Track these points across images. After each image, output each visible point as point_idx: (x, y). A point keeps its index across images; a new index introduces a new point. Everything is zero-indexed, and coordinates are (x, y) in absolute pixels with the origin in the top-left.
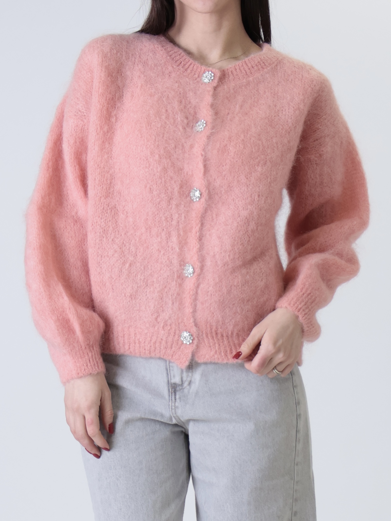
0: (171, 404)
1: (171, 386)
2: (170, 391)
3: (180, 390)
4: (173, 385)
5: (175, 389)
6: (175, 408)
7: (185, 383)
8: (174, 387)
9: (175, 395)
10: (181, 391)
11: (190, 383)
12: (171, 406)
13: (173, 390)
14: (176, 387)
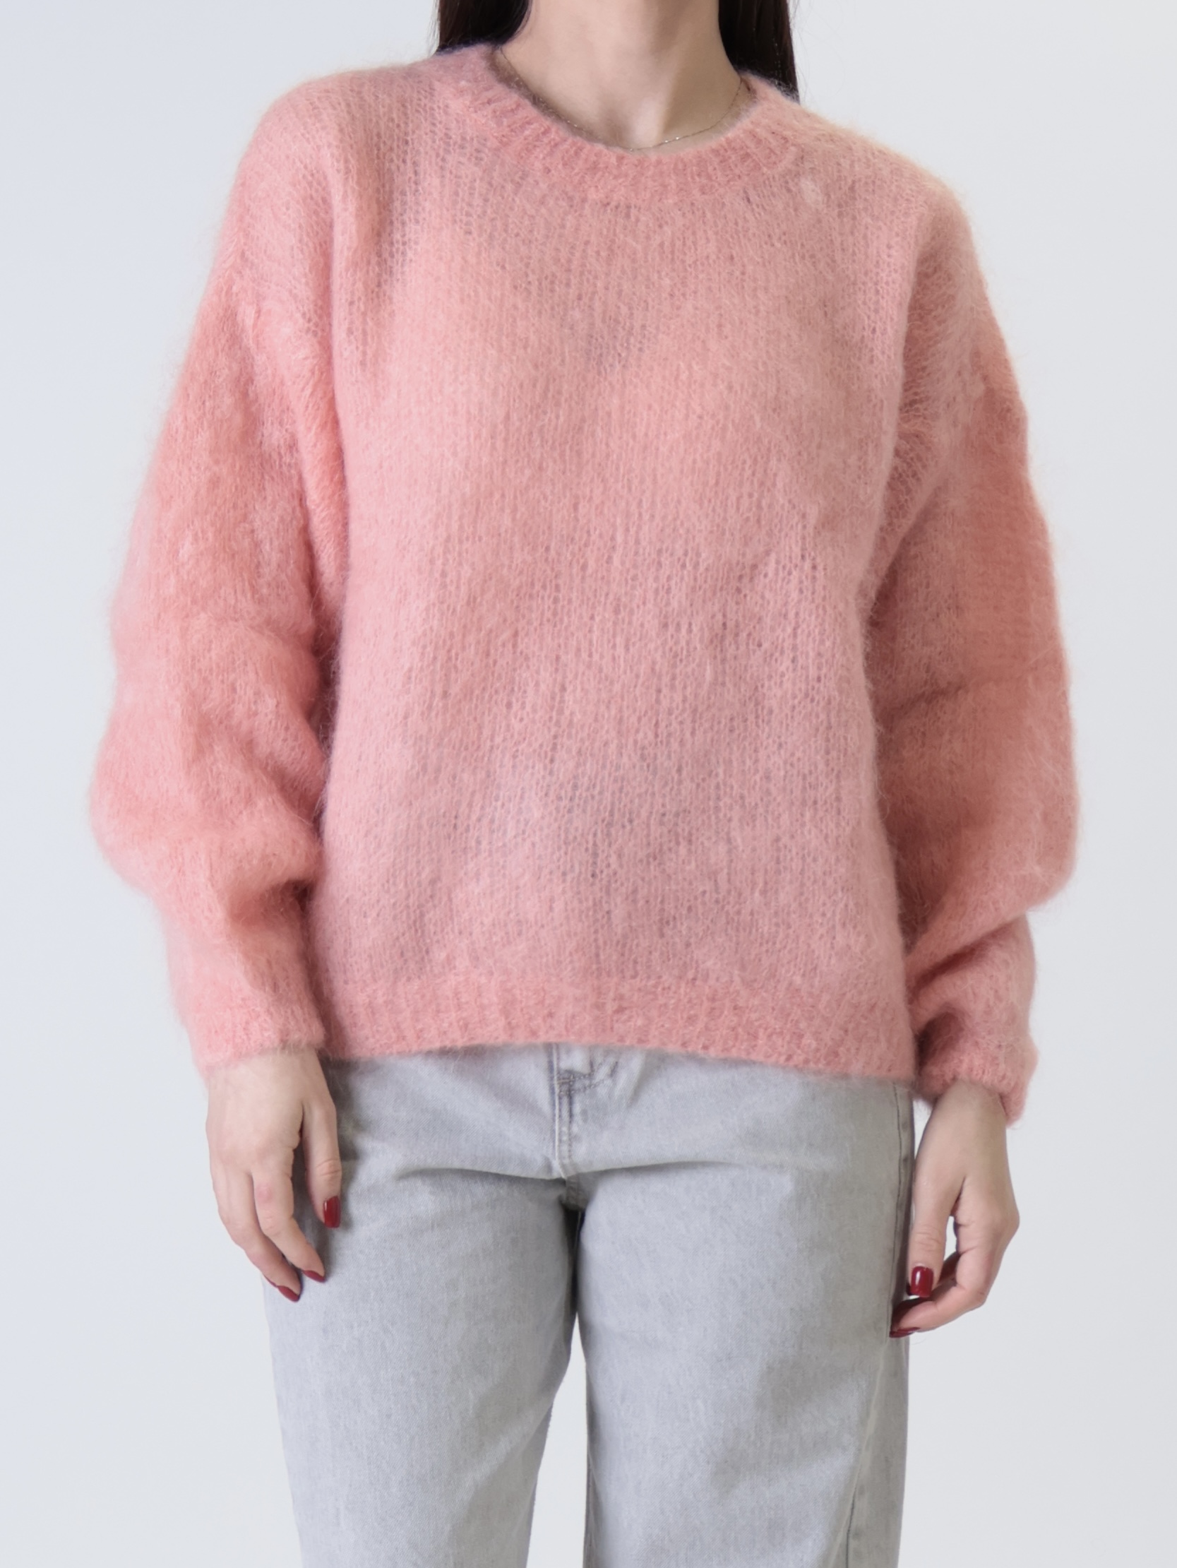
0: (560, 1128)
1: (559, 1079)
2: (557, 1090)
3: (584, 1091)
4: (566, 1075)
5: (571, 1086)
6: (570, 1140)
7: (598, 1069)
8: (567, 1081)
9: (571, 1103)
10: (588, 1091)
11: (613, 1072)
12: (560, 1134)
13: (565, 1088)
14: (574, 1082)
